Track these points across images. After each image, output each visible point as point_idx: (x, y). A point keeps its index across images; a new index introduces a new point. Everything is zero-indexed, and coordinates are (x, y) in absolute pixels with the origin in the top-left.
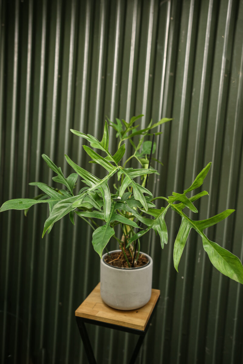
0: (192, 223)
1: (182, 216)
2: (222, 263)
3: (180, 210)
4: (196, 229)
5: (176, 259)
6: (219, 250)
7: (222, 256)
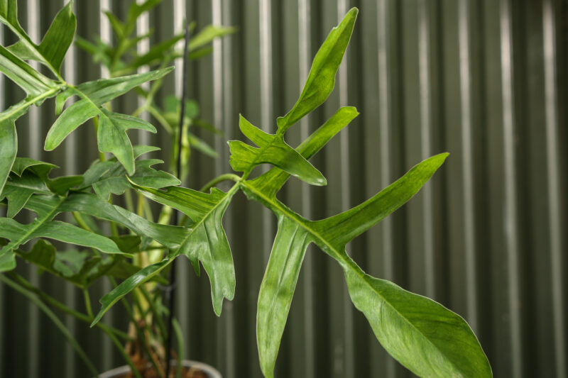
0: (310, 230)
1: (278, 211)
2: (412, 341)
3: (270, 198)
4: (324, 245)
5: (268, 344)
6: (400, 301)
7: (412, 320)
